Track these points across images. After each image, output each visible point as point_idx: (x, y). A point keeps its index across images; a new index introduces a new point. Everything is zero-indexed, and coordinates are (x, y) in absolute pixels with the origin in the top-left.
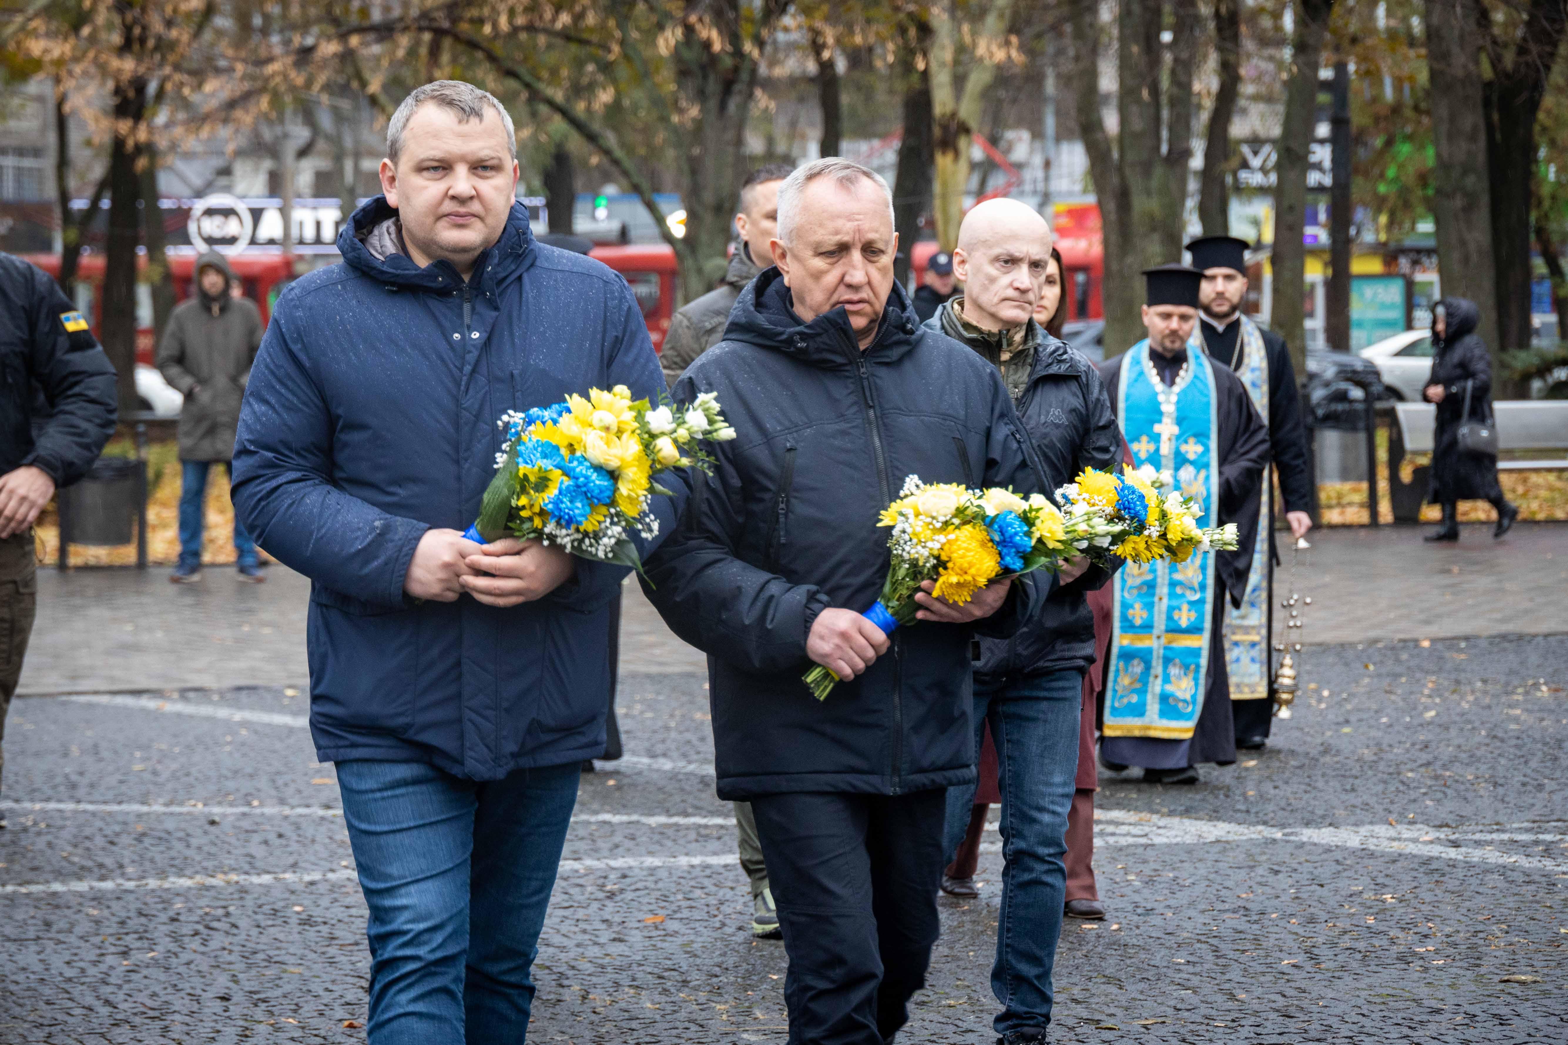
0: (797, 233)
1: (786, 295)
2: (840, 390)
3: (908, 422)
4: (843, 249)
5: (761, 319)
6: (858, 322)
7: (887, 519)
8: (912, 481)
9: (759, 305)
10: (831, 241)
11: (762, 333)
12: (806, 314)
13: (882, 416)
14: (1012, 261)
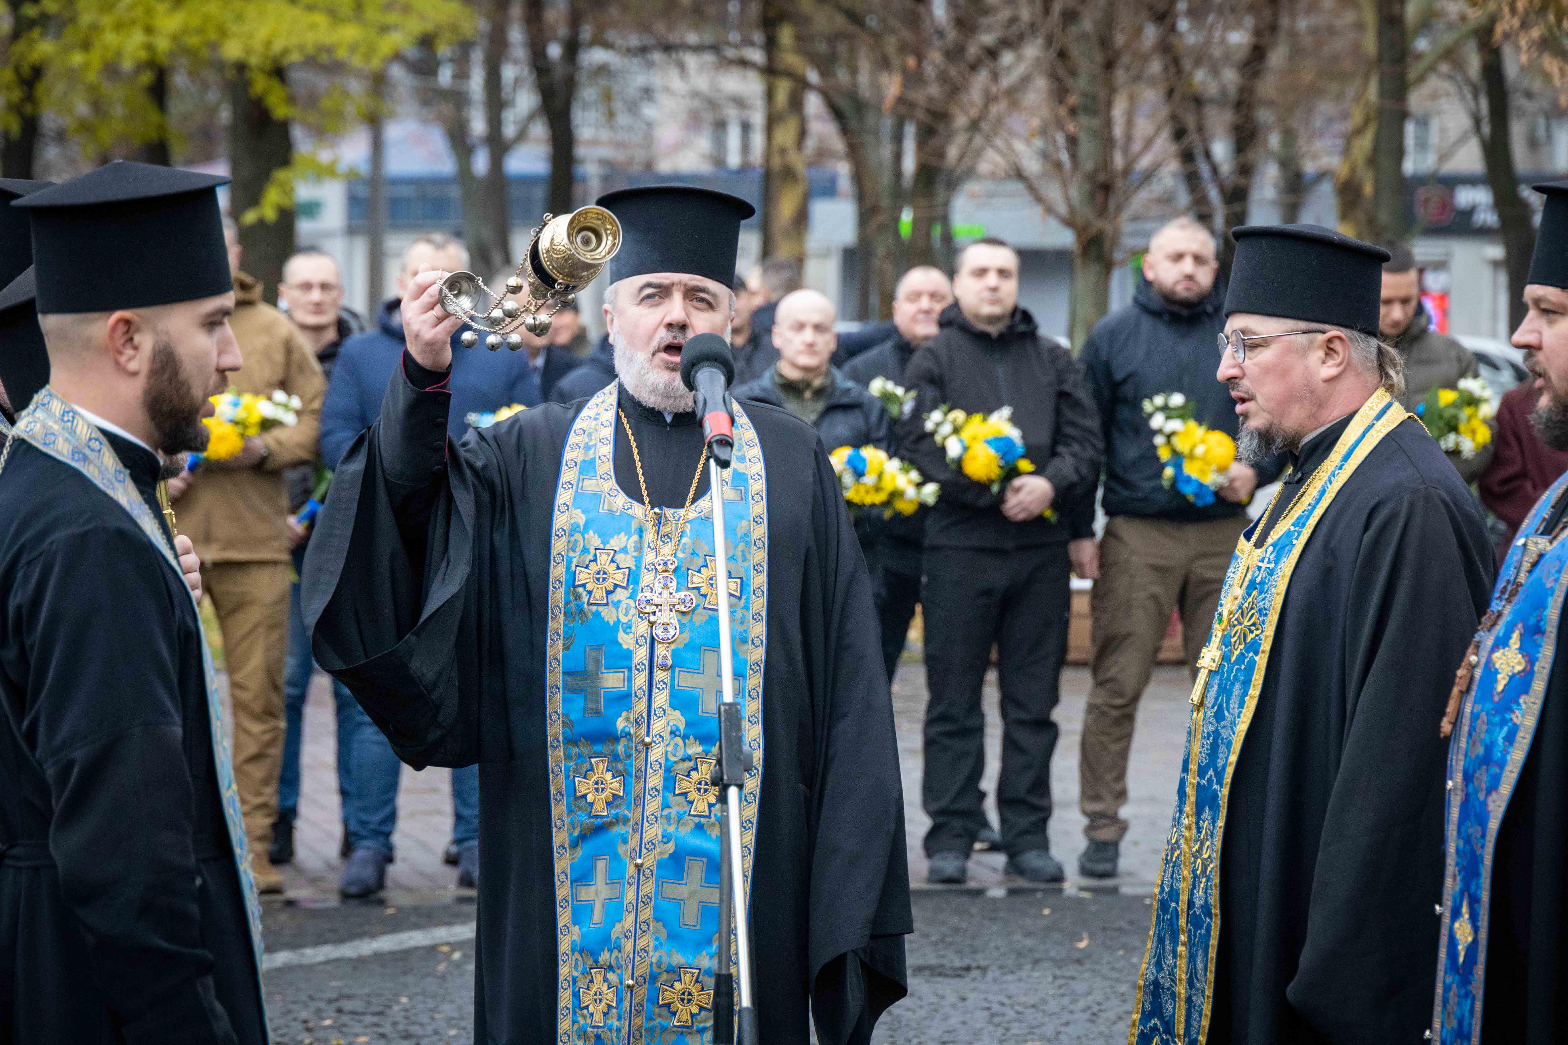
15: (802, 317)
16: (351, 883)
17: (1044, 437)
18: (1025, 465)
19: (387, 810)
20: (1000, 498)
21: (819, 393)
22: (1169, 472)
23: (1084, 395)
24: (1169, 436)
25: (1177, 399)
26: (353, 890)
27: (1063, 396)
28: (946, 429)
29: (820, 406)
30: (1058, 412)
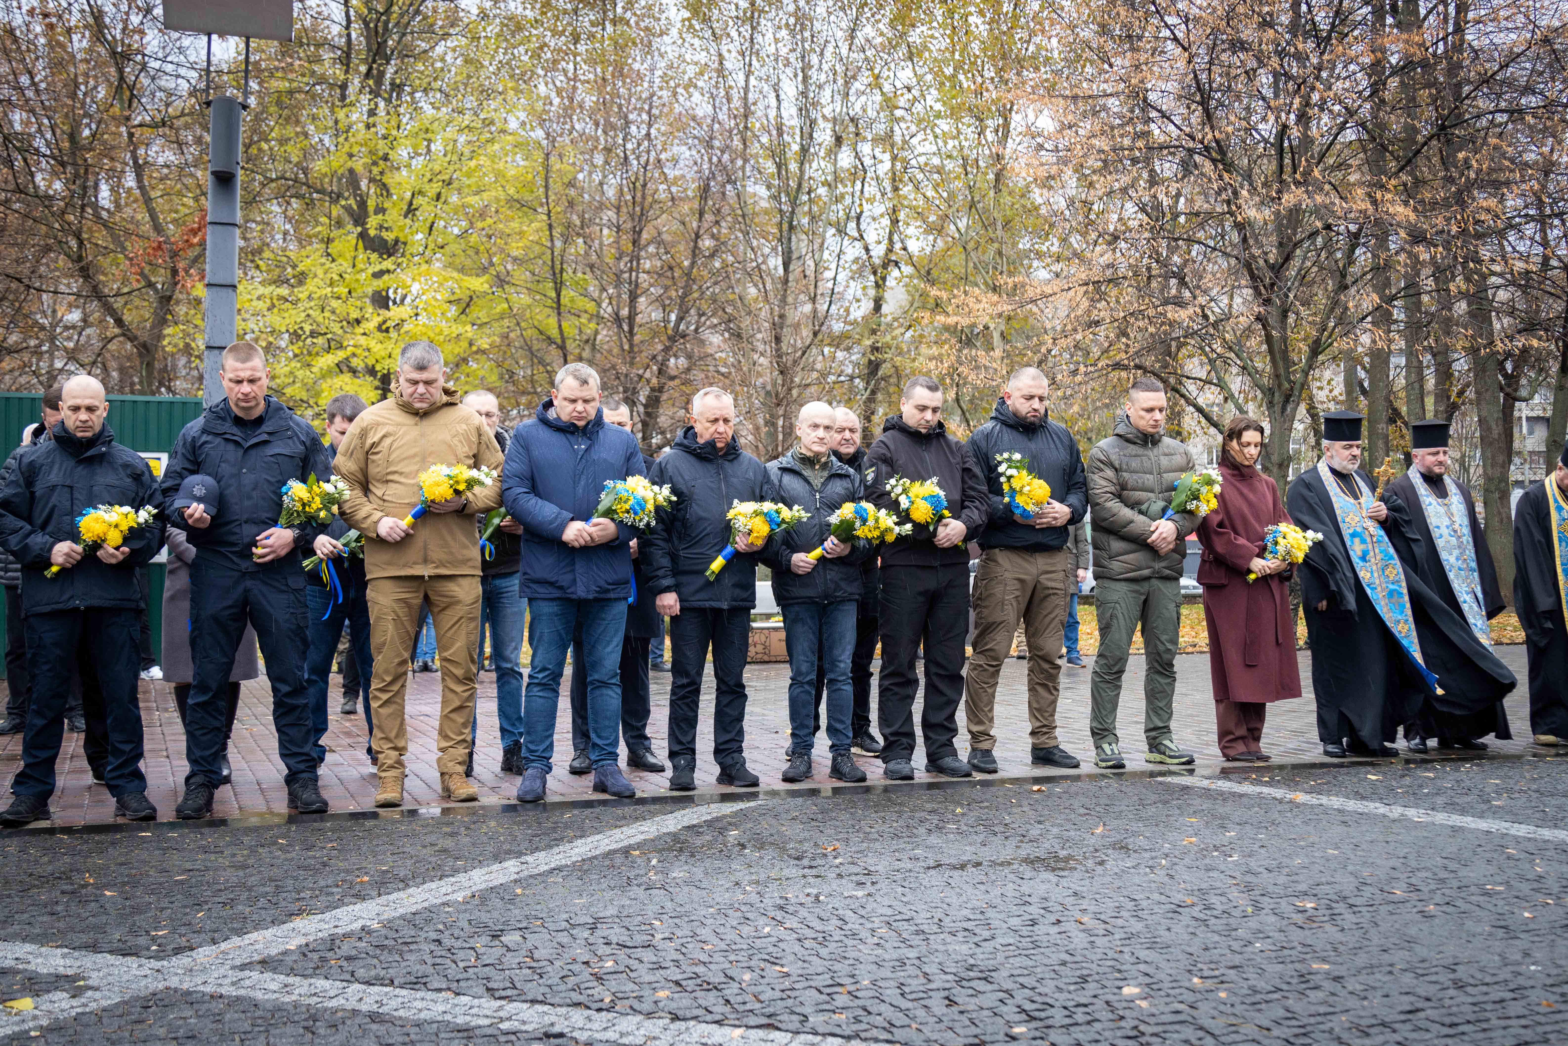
0: (701, 414)
1: (695, 435)
2: (711, 468)
3: (734, 480)
4: (716, 420)
5: (686, 442)
6: (720, 445)
7: (730, 515)
8: (736, 501)
9: (685, 437)
10: (712, 418)
11: (686, 447)
12: (701, 441)
13: (725, 477)
14: (816, 426)
15: (818, 421)
16: (526, 793)
17: (957, 496)
18: (946, 513)
19: (547, 743)
20: (934, 534)
21: (825, 466)
22: (1007, 500)
23: (977, 470)
24: (1009, 478)
25: (1017, 456)
26: (529, 798)
27: (966, 470)
28: (899, 490)
29: (826, 474)
30: (963, 481)
